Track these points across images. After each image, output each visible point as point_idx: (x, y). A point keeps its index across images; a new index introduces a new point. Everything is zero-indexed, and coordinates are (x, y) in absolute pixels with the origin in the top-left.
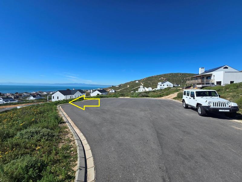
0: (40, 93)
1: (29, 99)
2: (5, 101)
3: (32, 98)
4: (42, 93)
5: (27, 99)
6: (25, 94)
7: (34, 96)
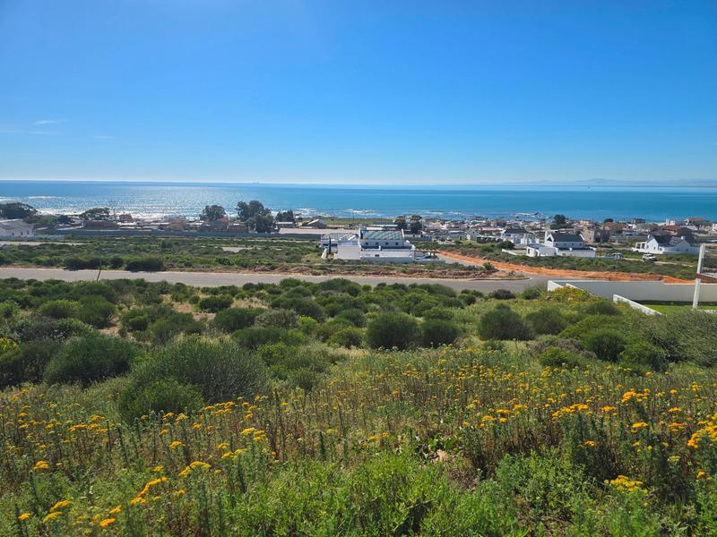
0: (694, 228)
1: (641, 250)
2: (561, 249)
3: (652, 248)
4: (702, 228)
5: (635, 249)
6: (634, 226)
7: (663, 240)
